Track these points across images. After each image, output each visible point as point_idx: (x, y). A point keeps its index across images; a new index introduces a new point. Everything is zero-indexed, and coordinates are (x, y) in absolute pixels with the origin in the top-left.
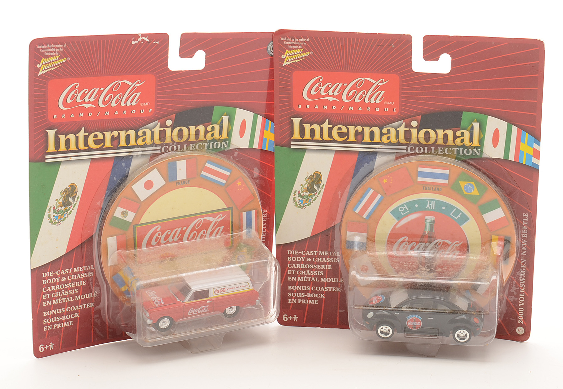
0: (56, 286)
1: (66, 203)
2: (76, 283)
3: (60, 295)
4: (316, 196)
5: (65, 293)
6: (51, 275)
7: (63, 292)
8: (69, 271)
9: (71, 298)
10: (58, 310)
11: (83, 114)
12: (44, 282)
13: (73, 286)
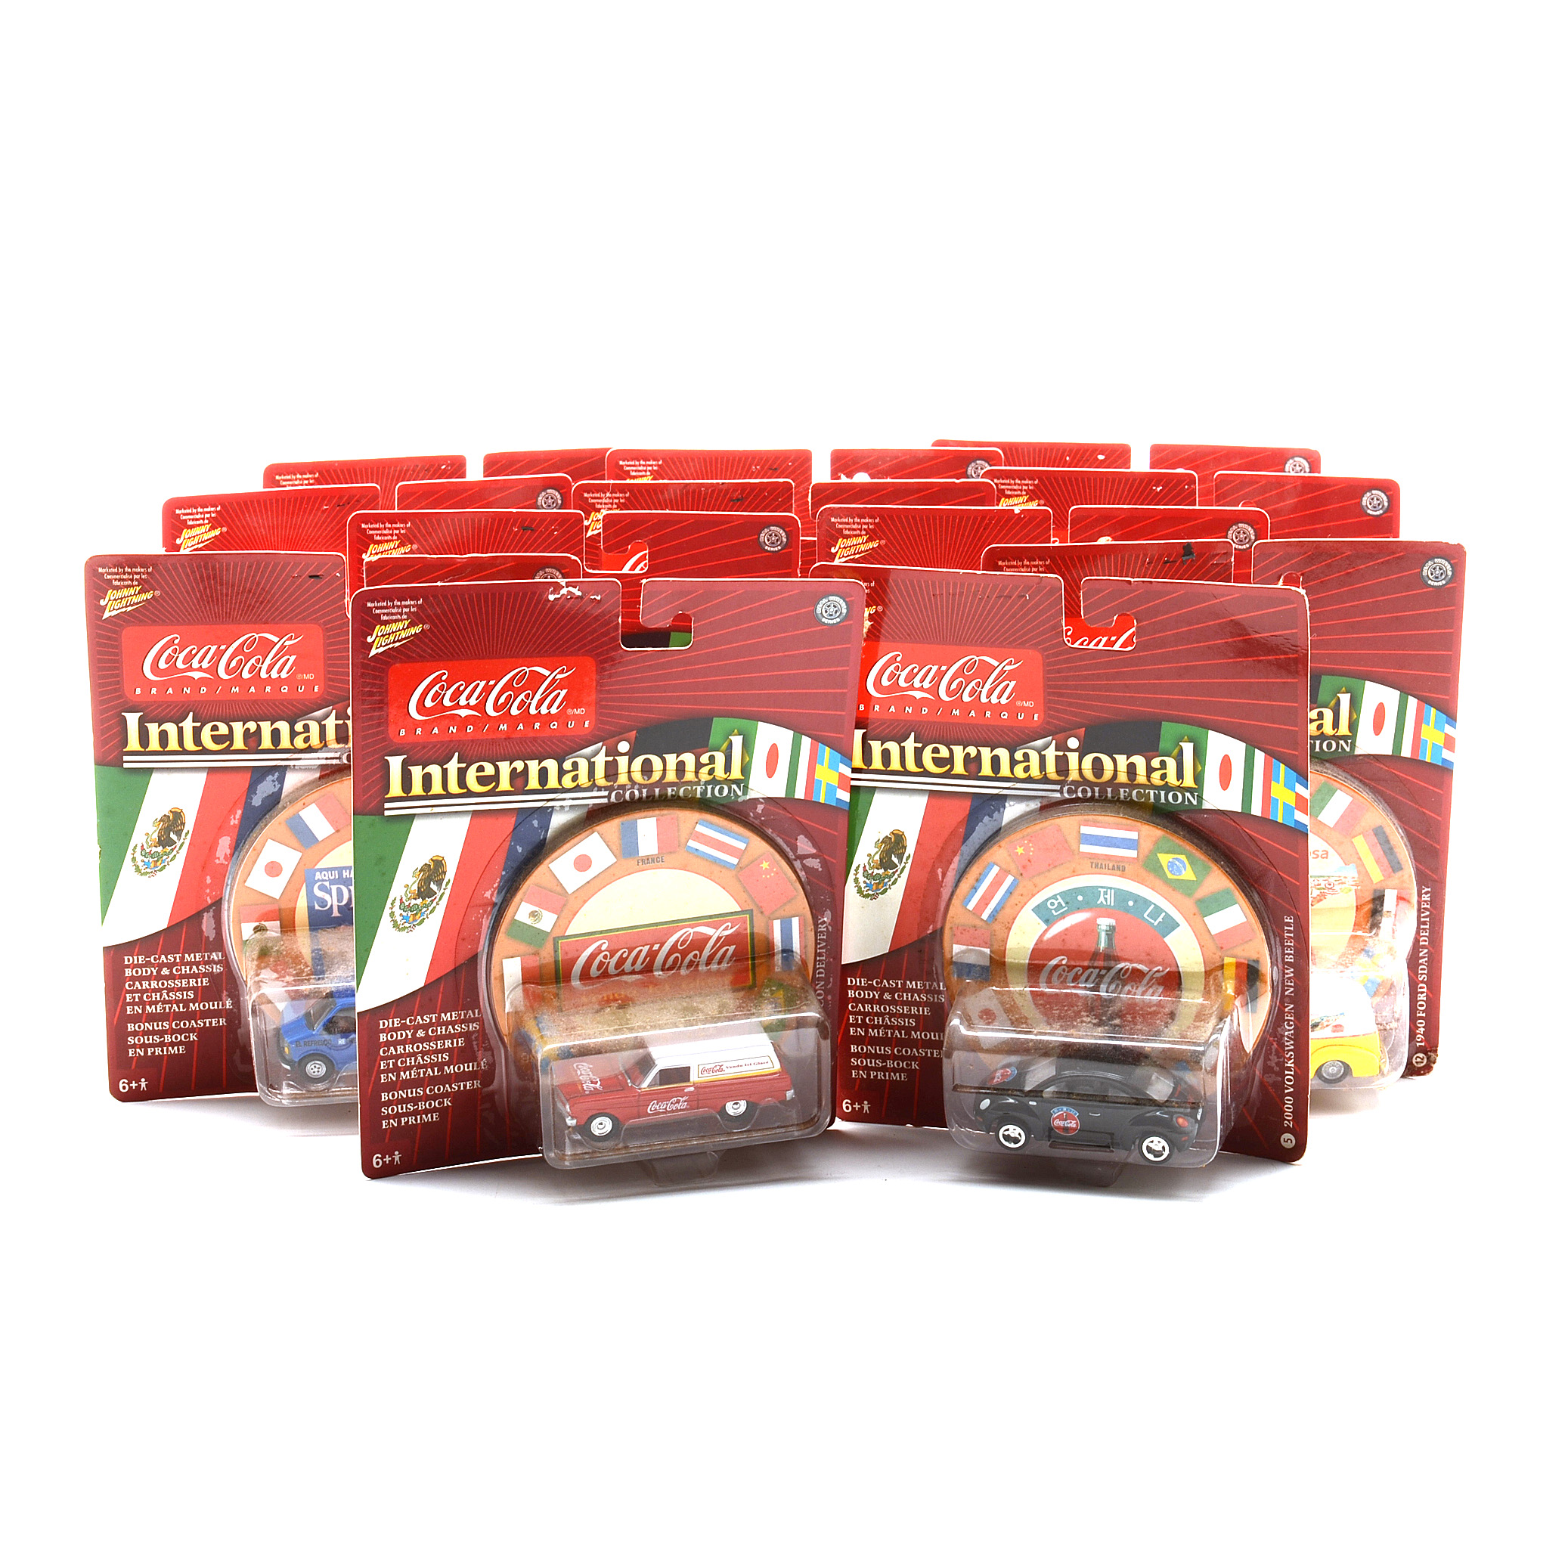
0: (407, 1046)
1: (425, 892)
2: (446, 1041)
3: (413, 1064)
4: (896, 876)
5: (423, 1060)
6: (395, 1025)
7: (419, 1058)
8: (431, 1019)
9: (436, 1069)
10: (409, 1091)
11: (455, 727)
12: (383, 1037)
13: (439, 1047)
